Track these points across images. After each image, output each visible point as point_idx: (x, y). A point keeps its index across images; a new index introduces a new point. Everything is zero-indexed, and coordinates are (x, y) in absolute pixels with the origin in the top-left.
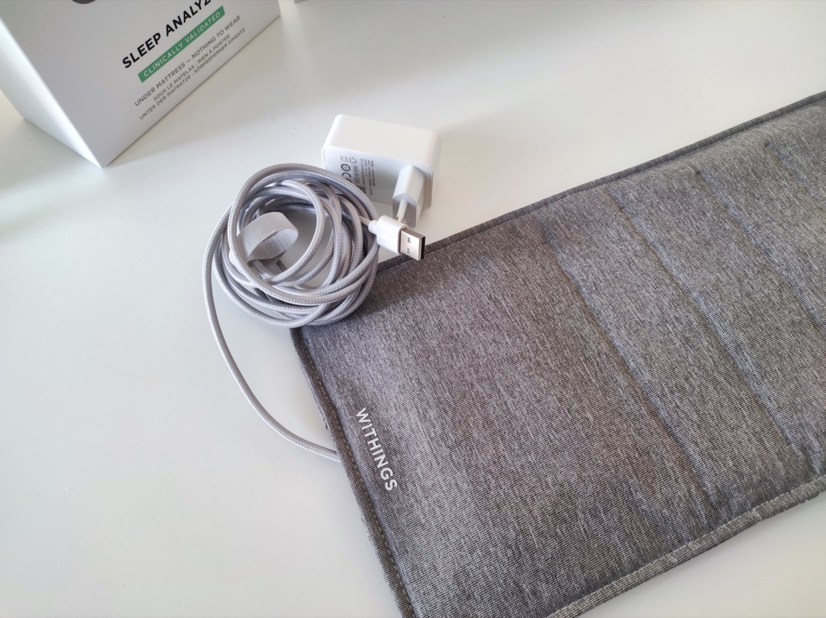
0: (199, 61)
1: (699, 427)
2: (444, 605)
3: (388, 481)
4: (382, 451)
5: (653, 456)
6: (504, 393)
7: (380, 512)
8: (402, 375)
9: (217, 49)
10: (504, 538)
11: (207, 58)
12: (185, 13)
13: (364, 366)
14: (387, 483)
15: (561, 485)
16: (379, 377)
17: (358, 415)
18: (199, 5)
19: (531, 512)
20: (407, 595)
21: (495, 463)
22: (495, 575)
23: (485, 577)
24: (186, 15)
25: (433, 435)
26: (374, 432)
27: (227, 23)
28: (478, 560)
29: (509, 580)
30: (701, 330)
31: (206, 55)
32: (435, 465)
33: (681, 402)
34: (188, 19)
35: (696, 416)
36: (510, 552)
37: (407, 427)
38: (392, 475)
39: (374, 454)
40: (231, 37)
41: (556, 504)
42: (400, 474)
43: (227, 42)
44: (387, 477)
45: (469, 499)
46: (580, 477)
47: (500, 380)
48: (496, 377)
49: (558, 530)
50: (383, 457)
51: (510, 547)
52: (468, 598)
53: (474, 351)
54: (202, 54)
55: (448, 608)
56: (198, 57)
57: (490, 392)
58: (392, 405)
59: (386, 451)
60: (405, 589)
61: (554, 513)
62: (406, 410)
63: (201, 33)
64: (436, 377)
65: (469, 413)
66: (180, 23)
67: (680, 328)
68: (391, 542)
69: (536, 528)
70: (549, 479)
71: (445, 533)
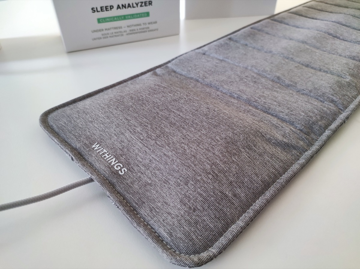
1: (279, 106)
2: (179, 221)
3: (121, 170)
4: (112, 157)
5: (265, 122)
6: (177, 112)
7: (120, 188)
8: (115, 120)
10: (204, 170)
12: (129, 4)
13: (91, 125)
14: (120, 172)
16: (102, 126)
17: (92, 147)
20: (152, 228)
21: (183, 139)
22: (206, 191)
23: (201, 195)
25: (142, 138)
26: (105, 151)
28: (193, 187)
29: (217, 192)
30: (258, 77)
32: (148, 150)
33: (266, 100)
35: (276, 103)
36: (210, 176)
37: (126, 141)
38: (122, 166)
39: (107, 160)
41: (226, 147)
42: (127, 164)
44: (119, 168)
45: (174, 158)
46: (233, 133)
47: (172, 108)
48: (170, 107)
49: (233, 159)
50: (114, 159)
51: (210, 173)
52: (194, 210)
53: (154, 102)
55: (183, 221)
57: (168, 113)
58: (113, 135)
59: (115, 156)
60: (150, 225)
62: (122, 133)
64: (135, 115)
65: (160, 123)
67: (250, 79)
68: (132, 201)
70: (217, 138)
71: (166, 182)
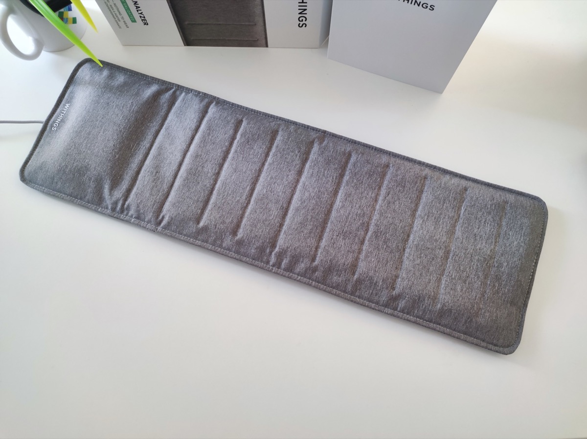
0: (111, 6)
1: (143, 186)
4: (61, 118)
7: (46, 133)
9: (114, 15)
11: (111, 10)
12: (139, 7)
14: (53, 127)
15: (88, 165)
17: (66, 105)
18: (141, 13)
19: (74, 163)
24: (137, 7)
26: (65, 112)
27: (126, 22)
31: (113, 9)
34: (136, 7)
38: (57, 126)
39: (59, 117)
40: (119, 22)
43: (117, 19)
44: (55, 126)
50: (60, 120)
54: (114, 8)
56: (113, 6)
61: (79, 169)
63: (126, 11)
66: (134, 4)
69: (71, 169)
